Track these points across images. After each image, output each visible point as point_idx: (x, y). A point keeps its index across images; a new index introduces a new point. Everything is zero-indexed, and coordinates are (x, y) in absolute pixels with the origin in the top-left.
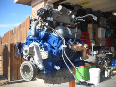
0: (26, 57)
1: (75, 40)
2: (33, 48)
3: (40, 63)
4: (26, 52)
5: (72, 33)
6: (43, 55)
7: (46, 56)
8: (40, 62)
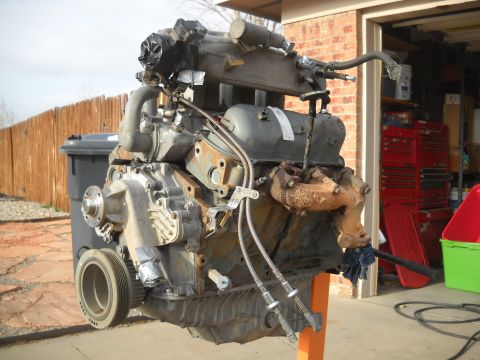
0: (103, 232)
1: (305, 166)
2: (121, 196)
3: (147, 261)
4: (92, 211)
5: (295, 134)
6: (162, 227)
7: (171, 234)
8: (148, 254)
